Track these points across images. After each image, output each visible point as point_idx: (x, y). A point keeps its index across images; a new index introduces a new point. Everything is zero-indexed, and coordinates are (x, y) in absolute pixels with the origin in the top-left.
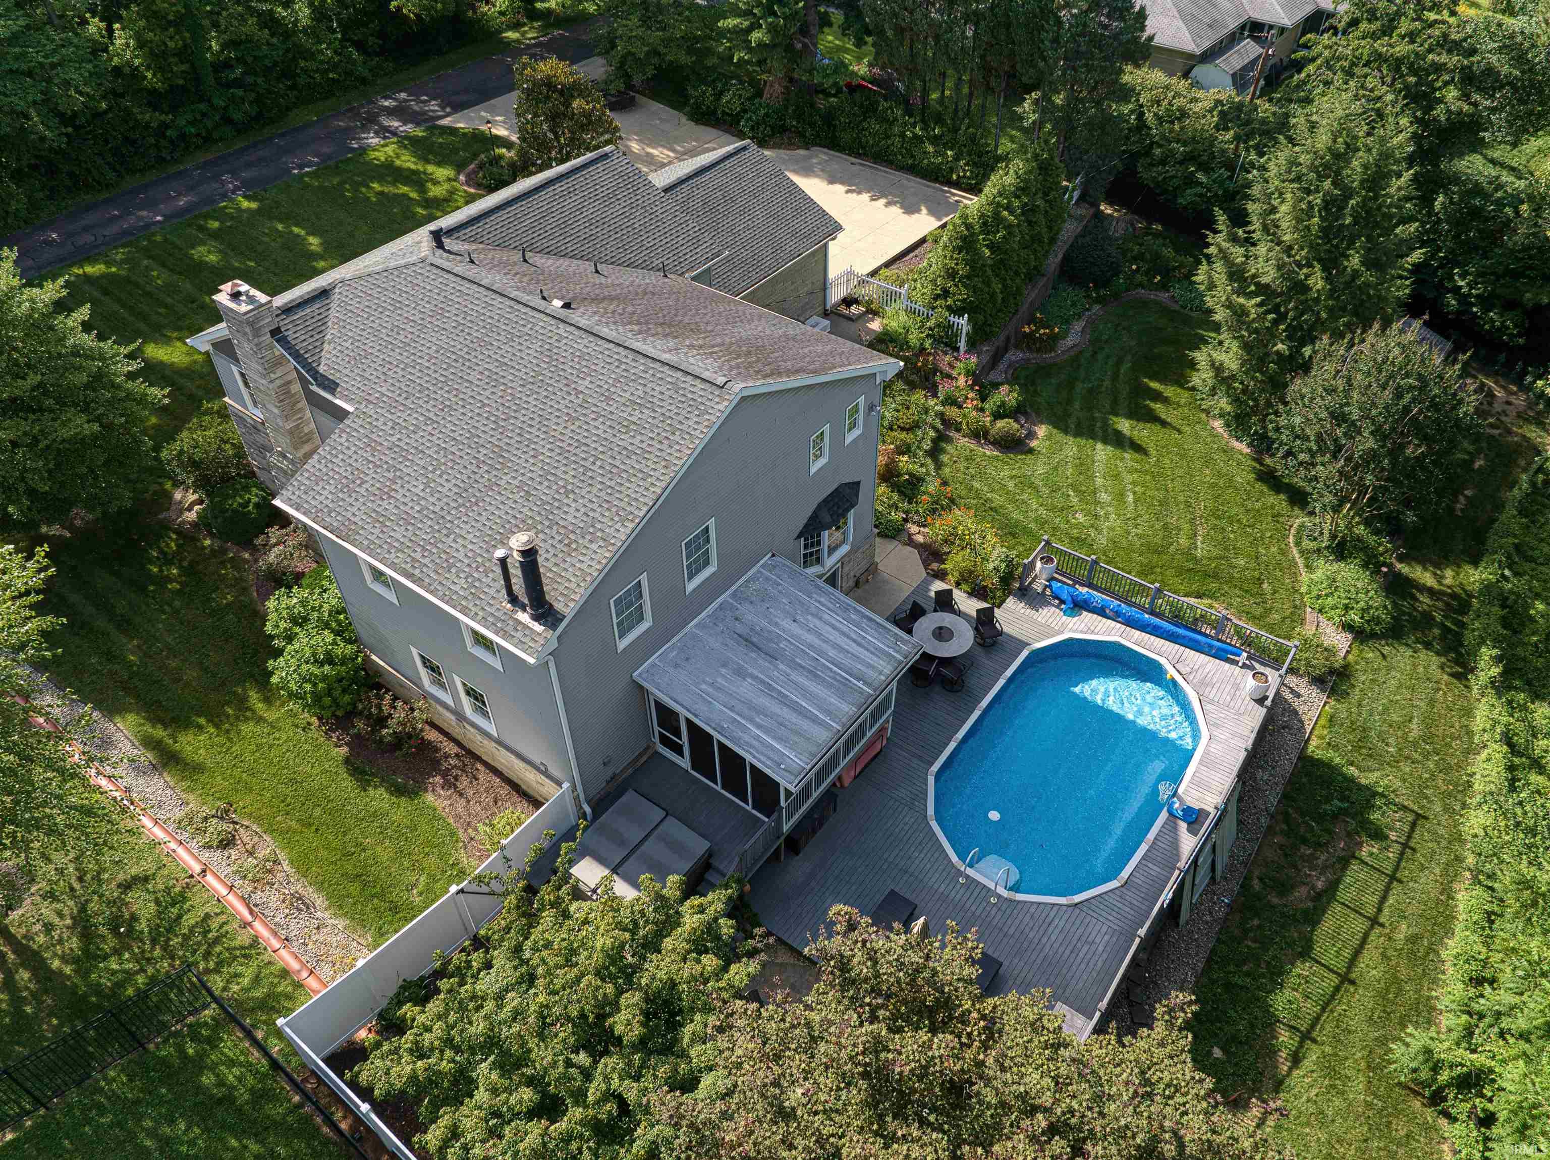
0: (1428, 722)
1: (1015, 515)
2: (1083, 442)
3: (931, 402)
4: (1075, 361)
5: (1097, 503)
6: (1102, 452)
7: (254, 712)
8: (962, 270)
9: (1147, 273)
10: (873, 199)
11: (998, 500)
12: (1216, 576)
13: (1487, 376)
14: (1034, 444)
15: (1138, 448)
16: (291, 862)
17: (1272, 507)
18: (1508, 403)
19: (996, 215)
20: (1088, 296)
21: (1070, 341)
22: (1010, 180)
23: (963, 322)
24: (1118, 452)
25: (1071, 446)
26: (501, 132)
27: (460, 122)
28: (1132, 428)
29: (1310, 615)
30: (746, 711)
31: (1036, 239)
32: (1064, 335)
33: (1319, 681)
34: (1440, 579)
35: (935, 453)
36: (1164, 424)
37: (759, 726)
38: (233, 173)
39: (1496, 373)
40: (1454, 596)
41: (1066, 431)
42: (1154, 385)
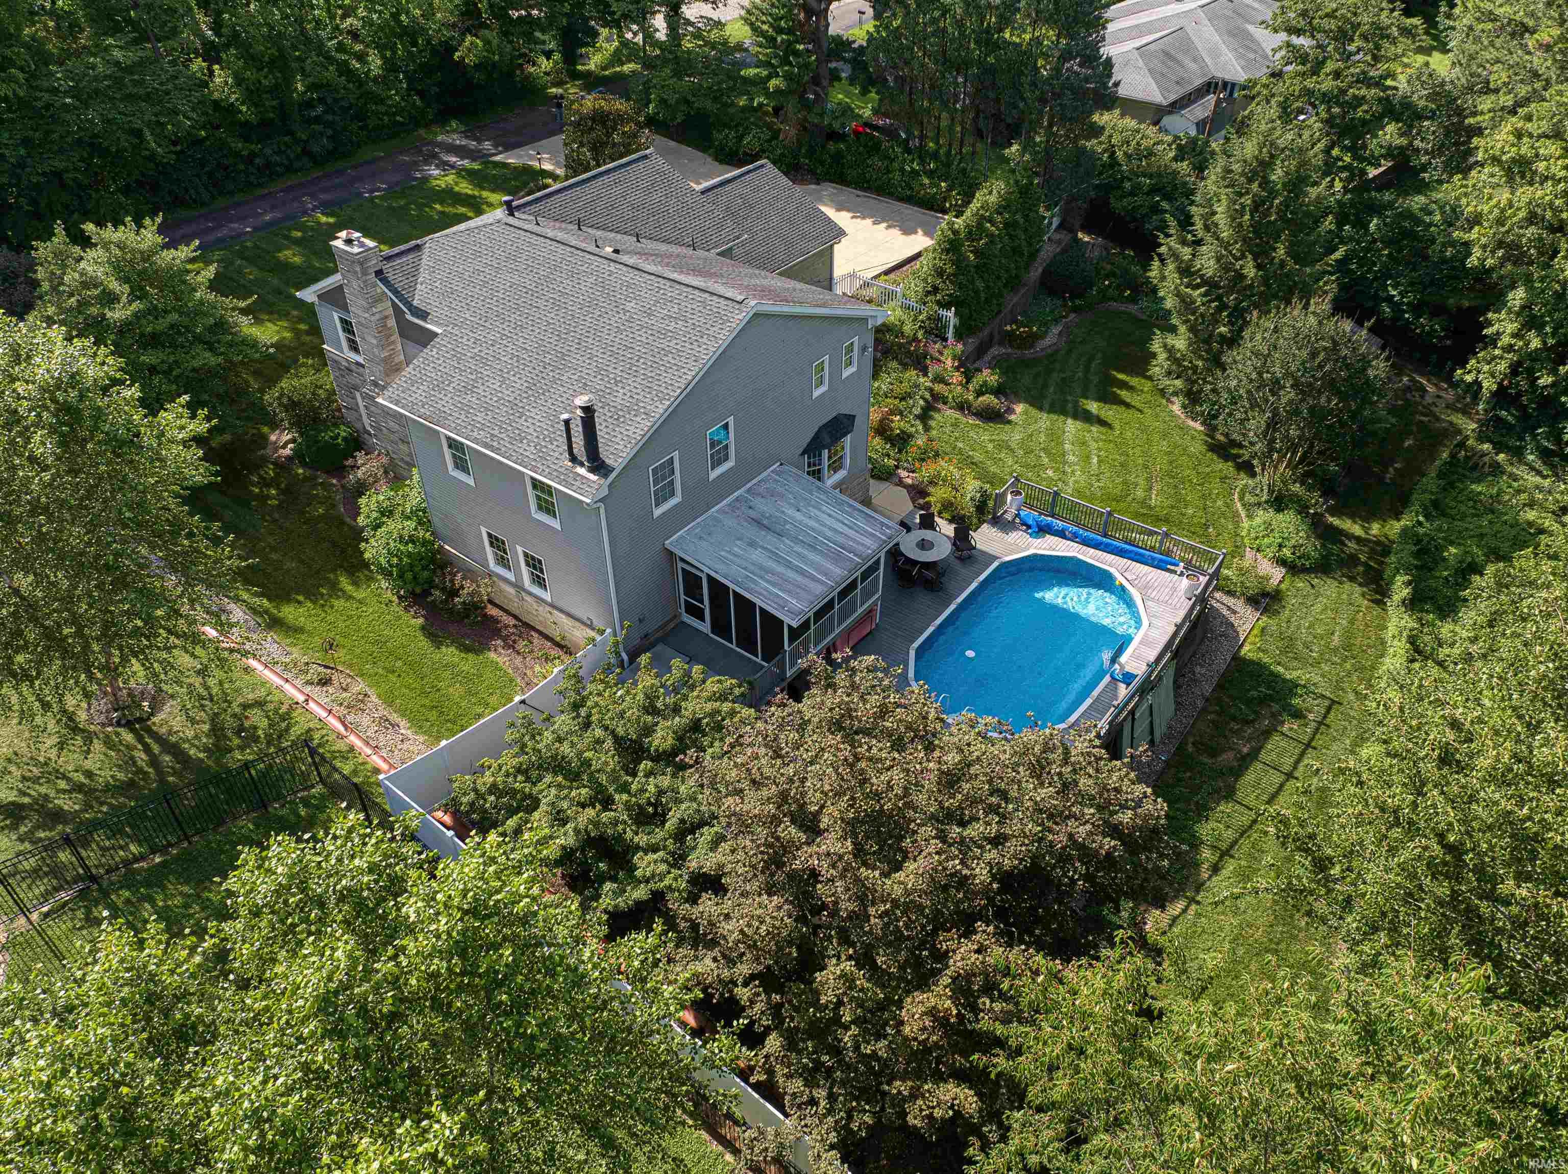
0: (1348, 635)
1: (993, 469)
2: (1055, 417)
3: (922, 380)
4: (1052, 356)
5: (1065, 463)
6: (1072, 426)
7: (344, 592)
8: (949, 269)
9: (1118, 287)
10: (874, 223)
11: (978, 456)
12: (1166, 521)
13: (1422, 375)
14: (1012, 417)
15: (1102, 423)
16: (379, 696)
17: (1221, 471)
18: (1439, 397)
19: (980, 225)
20: (1065, 306)
21: (1048, 341)
22: (993, 199)
23: (950, 315)
24: (1087, 426)
25: (1045, 420)
26: (547, 166)
27: (512, 159)
28: (1100, 409)
29: (1249, 554)
30: (757, 571)
31: (1016, 251)
32: (1043, 336)
33: (1252, 601)
34: (1366, 530)
35: (924, 417)
36: (1128, 406)
37: (768, 581)
38: (313, 196)
39: (1430, 373)
40: (1378, 543)
41: (1041, 409)
42: (1121, 376)
